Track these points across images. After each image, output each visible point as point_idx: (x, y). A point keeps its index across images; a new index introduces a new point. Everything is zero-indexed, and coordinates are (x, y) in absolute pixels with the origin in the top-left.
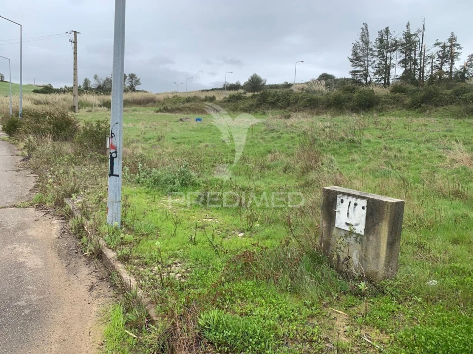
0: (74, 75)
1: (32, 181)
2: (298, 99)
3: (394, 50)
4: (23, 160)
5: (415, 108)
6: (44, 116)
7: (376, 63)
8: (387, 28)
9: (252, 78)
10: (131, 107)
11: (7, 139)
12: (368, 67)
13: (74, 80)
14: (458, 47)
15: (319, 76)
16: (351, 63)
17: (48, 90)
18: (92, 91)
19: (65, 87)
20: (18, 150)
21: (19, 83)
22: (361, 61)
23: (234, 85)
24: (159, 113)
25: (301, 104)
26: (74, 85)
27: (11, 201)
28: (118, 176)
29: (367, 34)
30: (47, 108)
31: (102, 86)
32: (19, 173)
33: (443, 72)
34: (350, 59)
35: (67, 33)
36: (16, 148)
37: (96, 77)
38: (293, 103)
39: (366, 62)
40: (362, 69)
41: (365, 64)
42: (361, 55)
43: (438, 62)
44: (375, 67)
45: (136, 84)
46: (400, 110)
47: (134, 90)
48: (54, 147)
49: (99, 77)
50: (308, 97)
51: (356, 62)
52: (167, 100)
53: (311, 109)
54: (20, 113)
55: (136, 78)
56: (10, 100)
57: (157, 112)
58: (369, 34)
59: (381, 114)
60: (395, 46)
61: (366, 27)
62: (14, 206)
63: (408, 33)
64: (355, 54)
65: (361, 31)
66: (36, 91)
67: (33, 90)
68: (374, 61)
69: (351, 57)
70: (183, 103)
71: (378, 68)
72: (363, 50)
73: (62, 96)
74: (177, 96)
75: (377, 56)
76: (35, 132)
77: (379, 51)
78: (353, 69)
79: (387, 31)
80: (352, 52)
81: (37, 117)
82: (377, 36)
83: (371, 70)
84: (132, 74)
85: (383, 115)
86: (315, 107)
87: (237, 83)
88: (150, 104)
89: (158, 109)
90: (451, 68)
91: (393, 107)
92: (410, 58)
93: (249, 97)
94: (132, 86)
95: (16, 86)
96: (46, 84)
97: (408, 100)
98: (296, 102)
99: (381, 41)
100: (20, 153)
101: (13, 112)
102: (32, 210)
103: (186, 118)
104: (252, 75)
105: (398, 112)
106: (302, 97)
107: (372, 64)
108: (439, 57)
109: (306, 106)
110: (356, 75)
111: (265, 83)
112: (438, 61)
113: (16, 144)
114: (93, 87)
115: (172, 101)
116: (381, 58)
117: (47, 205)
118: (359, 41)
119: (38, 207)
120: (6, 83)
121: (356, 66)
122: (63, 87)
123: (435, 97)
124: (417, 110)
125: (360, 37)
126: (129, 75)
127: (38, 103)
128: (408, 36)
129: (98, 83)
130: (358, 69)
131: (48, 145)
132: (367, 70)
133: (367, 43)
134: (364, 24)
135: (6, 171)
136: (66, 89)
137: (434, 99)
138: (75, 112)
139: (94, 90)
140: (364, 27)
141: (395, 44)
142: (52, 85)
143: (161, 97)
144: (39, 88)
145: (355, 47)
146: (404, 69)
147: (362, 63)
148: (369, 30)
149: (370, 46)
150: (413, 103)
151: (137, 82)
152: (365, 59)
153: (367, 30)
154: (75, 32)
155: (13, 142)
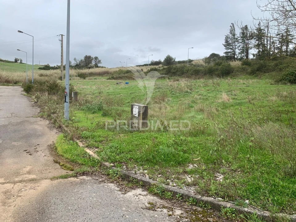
0: (61, 59)
1: (38, 110)
2: (189, 70)
3: (251, 39)
4: (35, 103)
5: (253, 74)
6: (44, 83)
7: (241, 47)
8: (246, 26)
9: (167, 58)
10: (94, 77)
11: (26, 95)
12: (235, 49)
13: (61, 62)
14: (291, 36)
15: (210, 55)
16: (225, 47)
17: (47, 68)
18: (73, 68)
19: (57, 65)
20: (32, 99)
21: (32, 64)
22: (231, 46)
23: (157, 62)
24: (109, 80)
25: (190, 73)
26: (61, 65)
27: (31, 116)
28: (67, 102)
29: (234, 29)
30: (46, 78)
31: (78, 64)
32: (33, 107)
33: (283, 51)
34: (224, 45)
35: (57, 36)
36: (31, 99)
37: (75, 59)
38: (185, 72)
39: (234, 46)
40: (232, 51)
41: (233, 48)
42: (230, 42)
43: (279, 46)
44: (240, 49)
45: (98, 63)
46: (245, 75)
47: (97, 67)
48: (48, 97)
49: (77, 59)
50: (194, 69)
51: (228, 46)
52: (115, 72)
53: (196, 75)
54: (32, 81)
55: (98, 59)
56: (27, 74)
57: (108, 79)
58: (235, 30)
59: (234, 78)
60: (252, 36)
61: (233, 26)
62: (32, 117)
63: (259, 28)
64: (227, 42)
65: (230, 28)
66: (40, 69)
67: (39, 68)
68: (239, 46)
69: (224, 44)
70: (124, 74)
71: (242, 50)
72: (232, 39)
73: (55, 71)
74: (121, 70)
75: (241, 43)
76: (40, 91)
77: (242, 39)
78: (226, 51)
79: (246, 27)
80: (225, 41)
81: (41, 83)
82: (241, 31)
83: (237, 51)
84: (96, 57)
85: (235, 78)
86: (198, 74)
87: (159, 60)
88: (106, 75)
89: (108, 77)
90: (287, 48)
91: (241, 74)
92: (262, 43)
93: (162, 69)
94: (96, 64)
95: (29, 66)
96: (46, 64)
97: (249, 70)
98: (188, 72)
99: (243, 33)
100: (33, 100)
101: (28, 81)
102: (39, 118)
103: (120, 83)
104: (167, 56)
105: (244, 77)
106: (191, 68)
107: (238, 47)
108: (280, 42)
109: (193, 74)
110: (228, 54)
111: (175, 60)
112: (279, 44)
113: (31, 97)
114: (73, 65)
115: (118, 72)
116: (244, 44)
117: (45, 116)
118: (229, 34)
119: (41, 117)
120: (23, 64)
121: (228, 49)
122: (56, 66)
123: (265, 68)
124: (254, 75)
125: (229, 31)
126: (95, 58)
127: (41, 75)
128: (259, 30)
129: (76, 63)
130: (229, 50)
131: (45, 96)
132: (235, 51)
133: (234, 35)
134: (232, 24)
135: (28, 107)
136: (57, 67)
137: (264, 68)
138: (62, 80)
139: (73, 67)
140: (232, 25)
141: (252, 35)
142: (50, 65)
143: (112, 71)
144: (42, 67)
145: (227, 38)
146: (258, 50)
147: (231, 47)
148: (235, 27)
149: (236, 37)
150: (252, 71)
151: (99, 61)
152: (233, 44)
153: (234, 27)
154: (62, 35)
155: (29, 96)
